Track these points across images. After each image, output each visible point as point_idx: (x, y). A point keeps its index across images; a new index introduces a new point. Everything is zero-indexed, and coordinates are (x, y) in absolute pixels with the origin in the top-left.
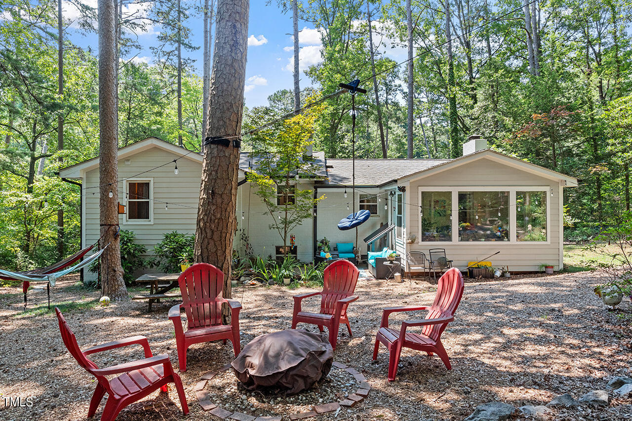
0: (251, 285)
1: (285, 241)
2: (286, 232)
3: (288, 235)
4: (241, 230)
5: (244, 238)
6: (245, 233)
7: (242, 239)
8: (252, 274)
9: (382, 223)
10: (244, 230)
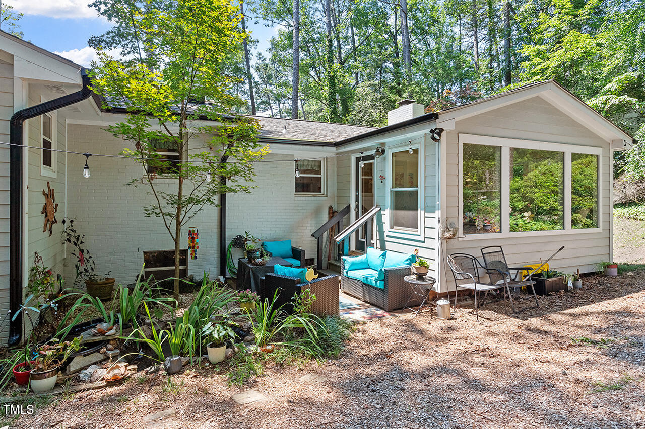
0: (110, 384)
1: (177, 242)
2: (179, 223)
3: (185, 230)
4: (64, 222)
5: (73, 240)
6: (74, 228)
7: (69, 241)
8: (108, 342)
9: (331, 207)
10: (72, 222)
